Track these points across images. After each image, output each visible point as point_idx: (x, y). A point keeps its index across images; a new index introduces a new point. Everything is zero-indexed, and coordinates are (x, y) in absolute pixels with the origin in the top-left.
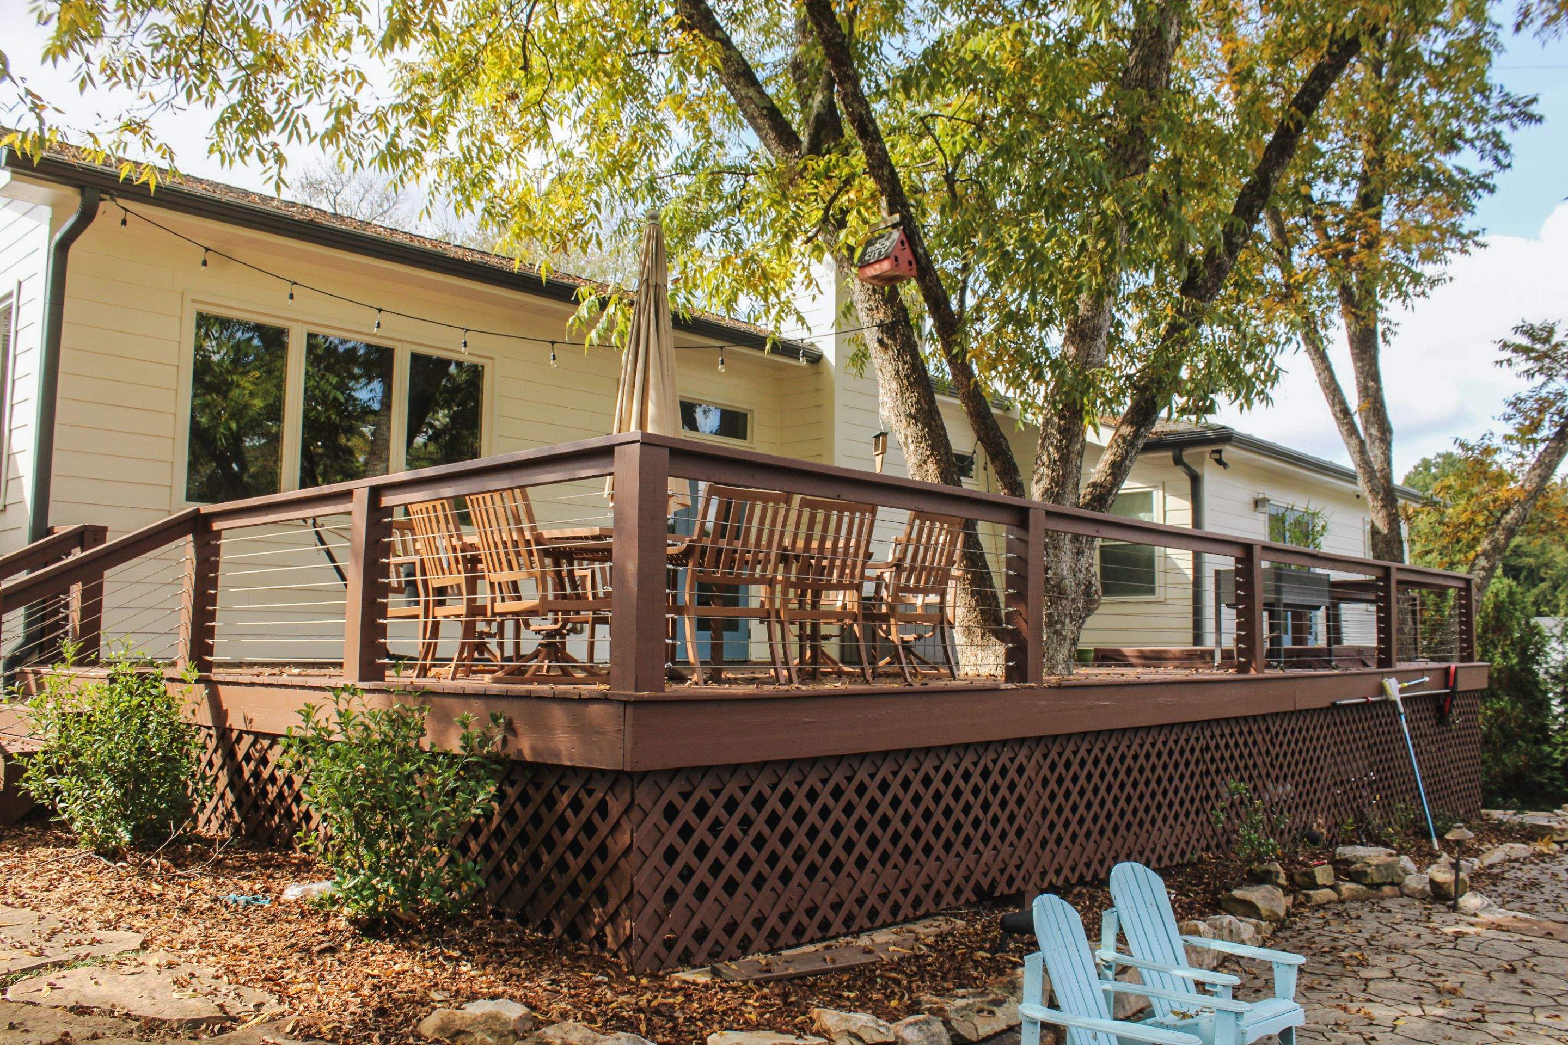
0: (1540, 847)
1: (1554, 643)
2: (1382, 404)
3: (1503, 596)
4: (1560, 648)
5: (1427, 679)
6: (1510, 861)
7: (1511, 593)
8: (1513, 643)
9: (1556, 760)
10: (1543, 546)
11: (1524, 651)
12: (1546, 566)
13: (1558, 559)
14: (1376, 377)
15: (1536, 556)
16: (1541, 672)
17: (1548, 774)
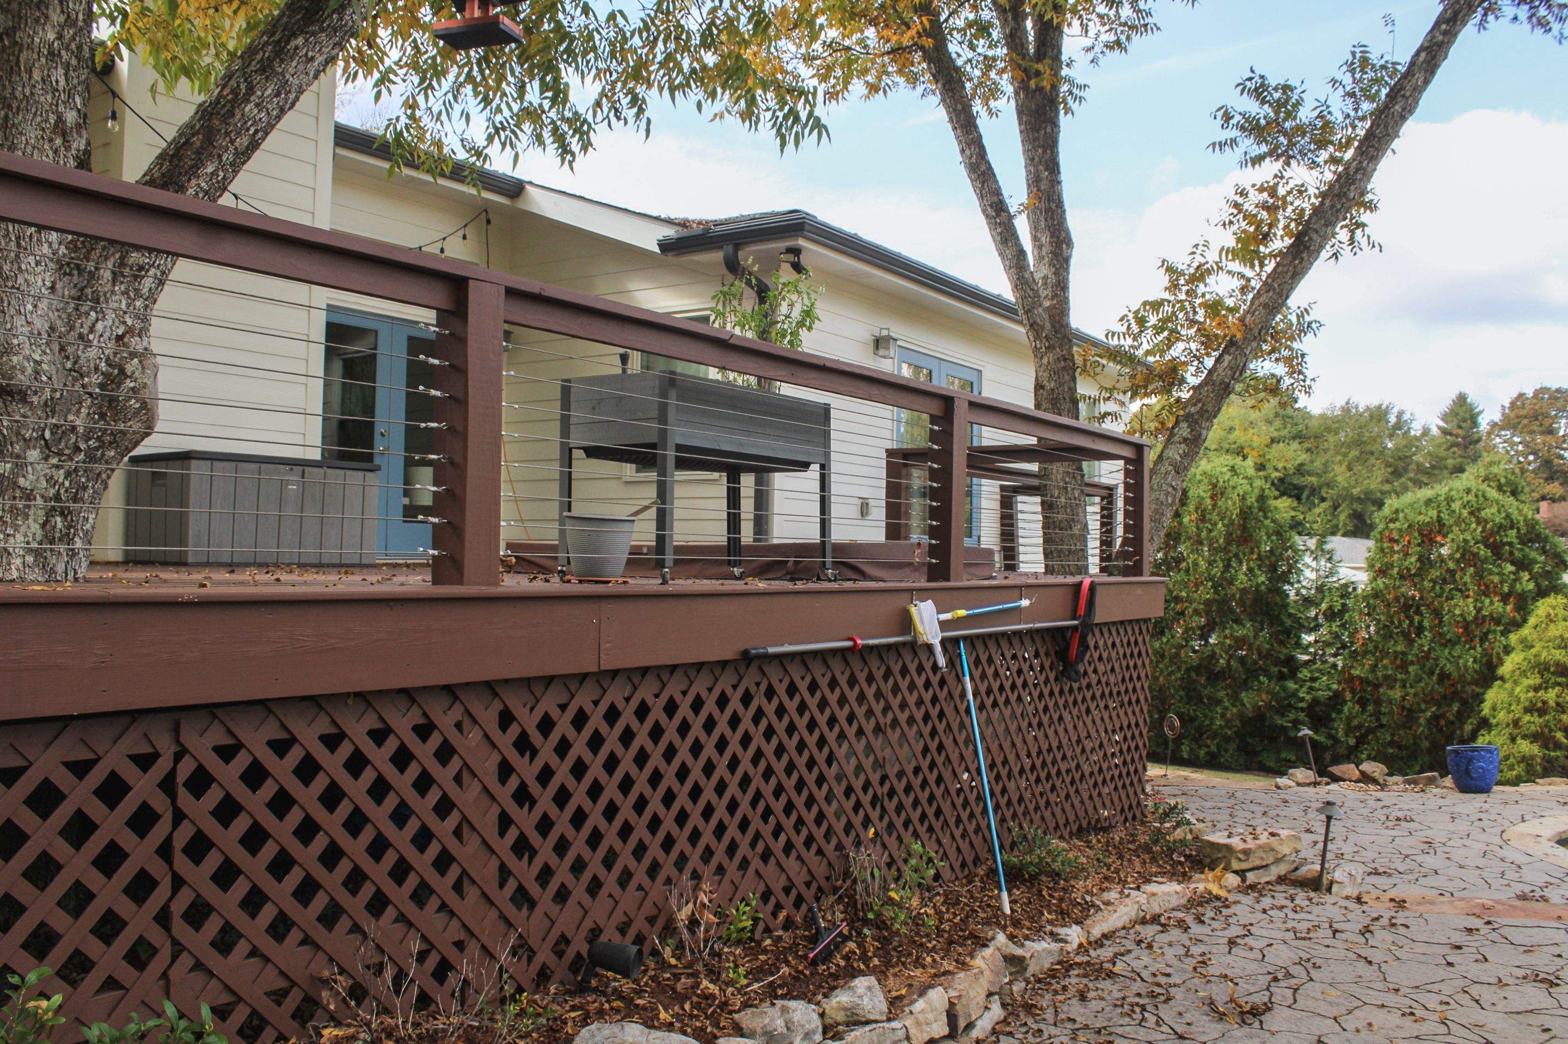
0: (1204, 883)
1: (1308, 559)
2: (1060, 204)
3: (1251, 500)
4: (1314, 564)
5: (1025, 603)
6: (1143, 922)
7: (1262, 498)
8: (1260, 558)
9: (1302, 700)
10: (1325, 465)
11: (1273, 568)
12: (1328, 485)
13: (1339, 479)
14: (1052, 166)
15: (1318, 475)
16: (1292, 594)
17: (1292, 716)
